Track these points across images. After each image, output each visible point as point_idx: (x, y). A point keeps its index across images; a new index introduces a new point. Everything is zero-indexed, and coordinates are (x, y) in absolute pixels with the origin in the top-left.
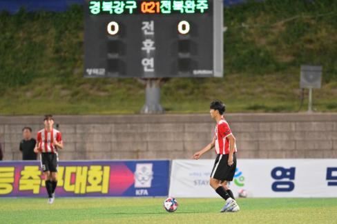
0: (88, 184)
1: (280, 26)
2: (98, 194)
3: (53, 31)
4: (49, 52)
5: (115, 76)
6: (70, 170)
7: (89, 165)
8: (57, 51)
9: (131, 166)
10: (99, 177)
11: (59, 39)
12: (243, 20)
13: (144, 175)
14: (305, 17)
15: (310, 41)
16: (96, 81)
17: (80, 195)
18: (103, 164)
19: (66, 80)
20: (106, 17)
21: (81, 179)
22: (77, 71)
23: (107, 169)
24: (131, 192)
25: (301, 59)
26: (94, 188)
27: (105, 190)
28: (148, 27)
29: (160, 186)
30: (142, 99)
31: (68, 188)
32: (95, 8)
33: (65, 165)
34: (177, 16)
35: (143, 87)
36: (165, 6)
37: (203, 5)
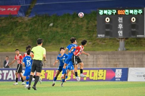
0: (98, 76)
2: (102, 80)
3: (86, 21)
4: (84, 29)
5: (108, 37)
6: (92, 71)
7: (98, 69)
8: (87, 28)
9: (114, 70)
10: (102, 74)
11: (88, 24)
13: (118, 73)
16: (102, 39)
17: (95, 80)
18: (104, 69)
19: (91, 38)
20: (105, 15)
22: (94, 35)
23: (105, 71)
24: (114, 79)
26: (100, 78)
27: (104, 79)
28: (120, 19)
29: (125, 77)
30: (118, 46)
31: (91, 78)
32: (101, 12)
33: (90, 69)
34: (131, 15)
35: (118, 41)
36: (126, 12)
37: (140, 11)
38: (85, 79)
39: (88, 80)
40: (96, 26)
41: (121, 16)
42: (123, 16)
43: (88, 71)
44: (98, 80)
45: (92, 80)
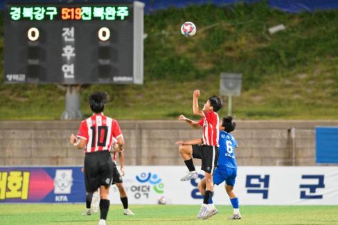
0: (8, 190)
1: (200, 33)
2: (18, 200)
5: (35, 82)
7: (8, 170)
9: (51, 173)
10: (19, 184)
12: (163, 27)
13: (63, 181)
14: (226, 24)
15: (230, 49)
16: (18, 88)
18: (22, 170)
20: (26, 22)
23: (27, 175)
24: (50, 198)
25: (220, 67)
26: (14, 194)
27: (25, 196)
28: (69, 33)
30: (62, 105)
32: (16, 13)
34: (97, 22)
35: (63, 93)
36: (85, 12)
37: (123, 12)
41: (70, 23)
44: (7, 200)
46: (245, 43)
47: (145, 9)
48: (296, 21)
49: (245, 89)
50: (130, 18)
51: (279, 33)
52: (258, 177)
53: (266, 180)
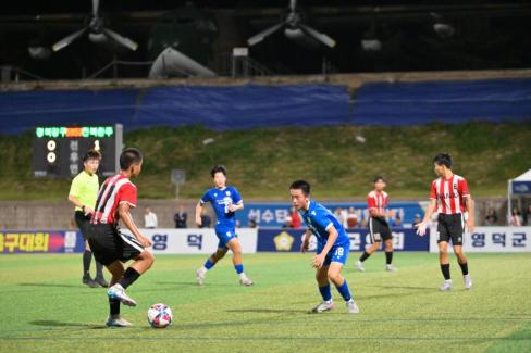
0: (35, 245)
1: (159, 144)
2: (41, 252)
3: (13, 147)
4: (11, 161)
5: (53, 176)
6: (23, 236)
7: (35, 233)
8: (16, 160)
9: (63, 234)
10: (41, 241)
11: (17, 151)
12: (135, 141)
13: (70, 240)
14: (174, 139)
15: (178, 154)
16: (42, 180)
17: (30, 252)
18: (44, 232)
19: (22, 179)
20: (47, 138)
21: (30, 242)
22: (29, 173)
23: (47, 236)
24: (62, 250)
25: (172, 165)
26: (38, 248)
27: (46, 248)
28: (74, 145)
31: (22, 247)
32: (40, 132)
33: (20, 232)
34: (92, 138)
36: (85, 132)
37: (109, 131)
38: (11, 249)
39: (17, 251)
40: (31, 156)
41: (74, 138)
42: (80, 139)
43: (16, 236)
44: (34, 252)
45: (24, 252)
46: (187, 150)
47: (124, 129)
48: (220, 137)
49: (188, 179)
50: (113, 136)
51: (209, 144)
52: (195, 236)
53: (200, 238)
